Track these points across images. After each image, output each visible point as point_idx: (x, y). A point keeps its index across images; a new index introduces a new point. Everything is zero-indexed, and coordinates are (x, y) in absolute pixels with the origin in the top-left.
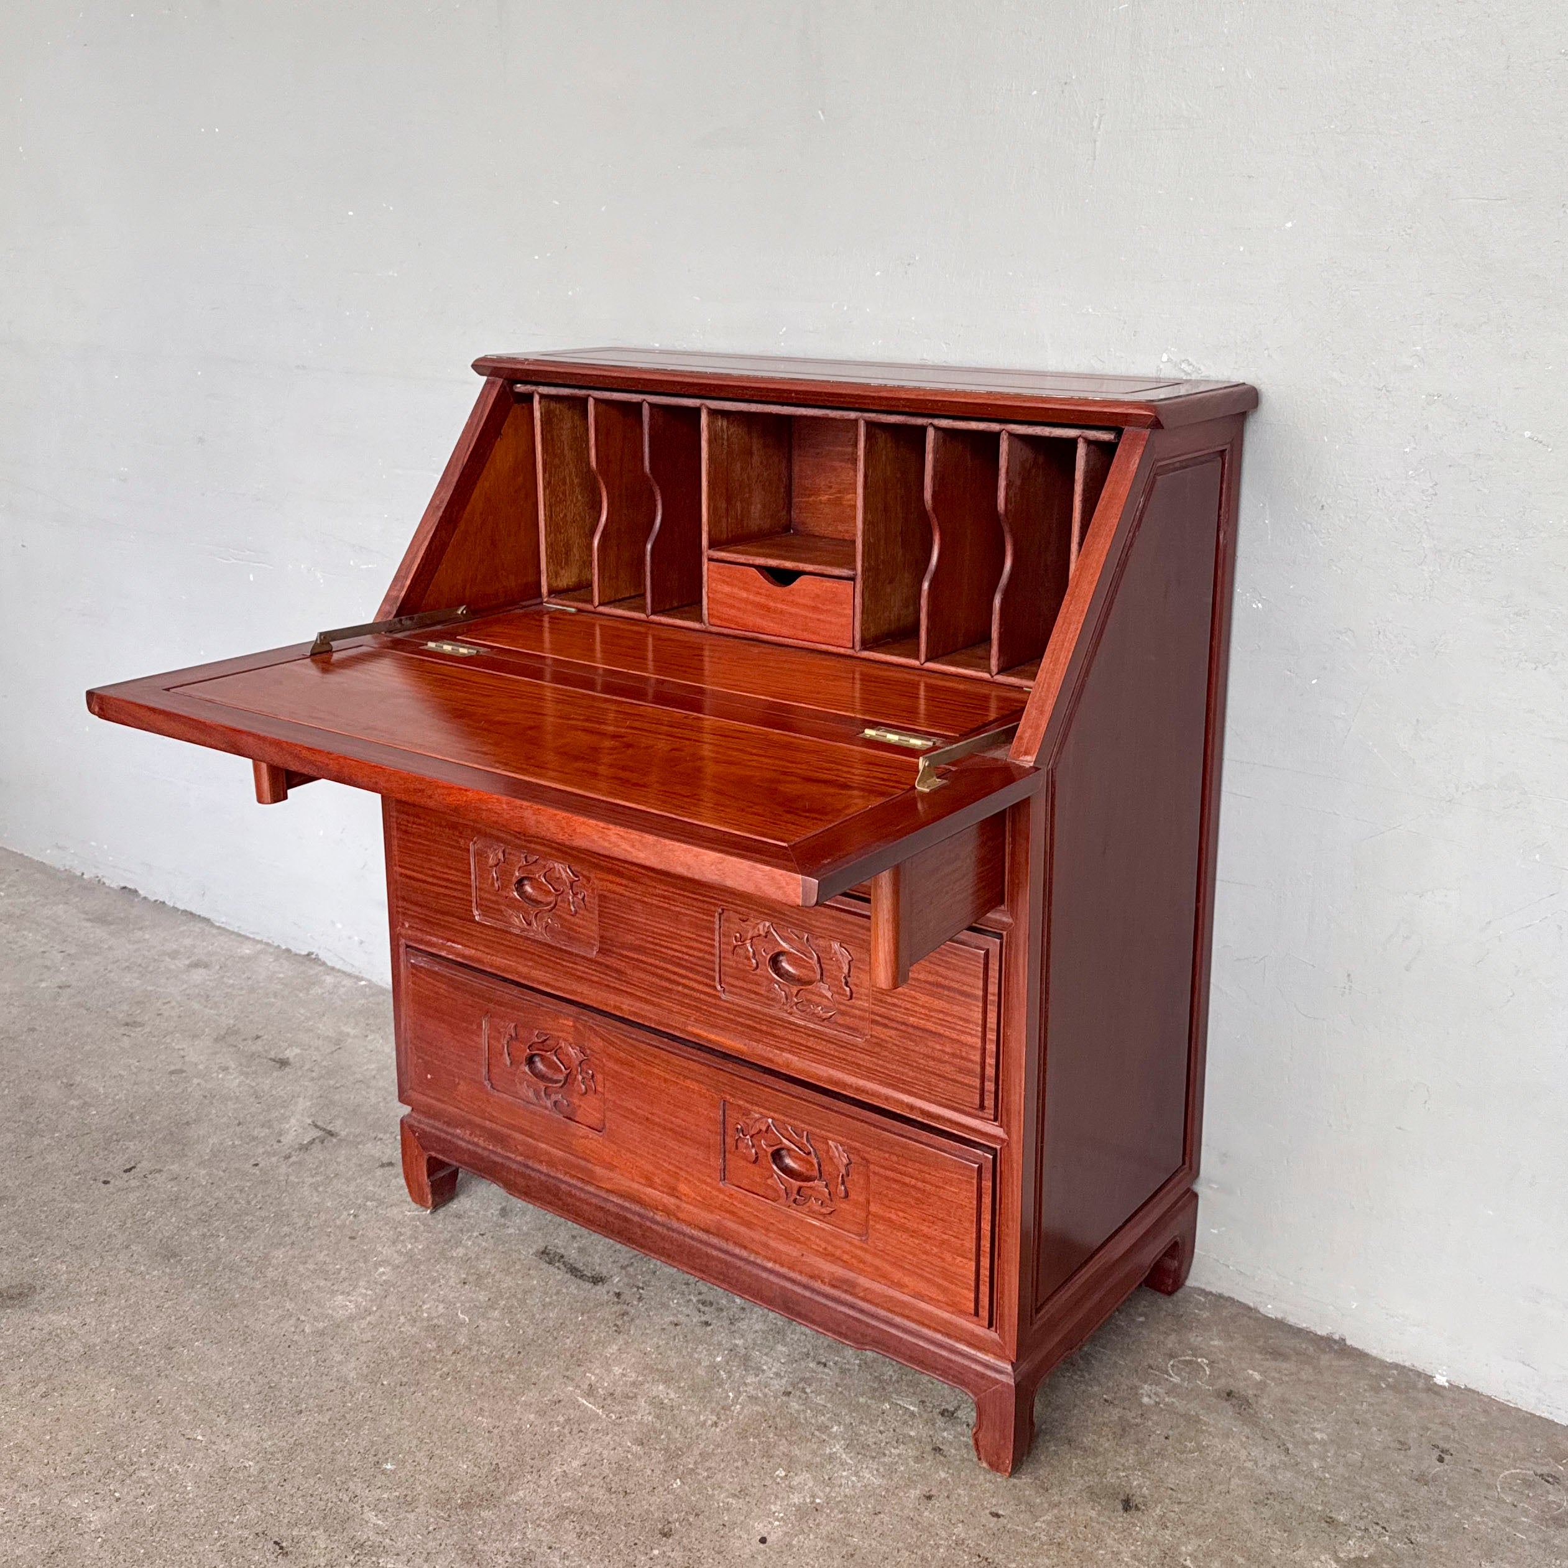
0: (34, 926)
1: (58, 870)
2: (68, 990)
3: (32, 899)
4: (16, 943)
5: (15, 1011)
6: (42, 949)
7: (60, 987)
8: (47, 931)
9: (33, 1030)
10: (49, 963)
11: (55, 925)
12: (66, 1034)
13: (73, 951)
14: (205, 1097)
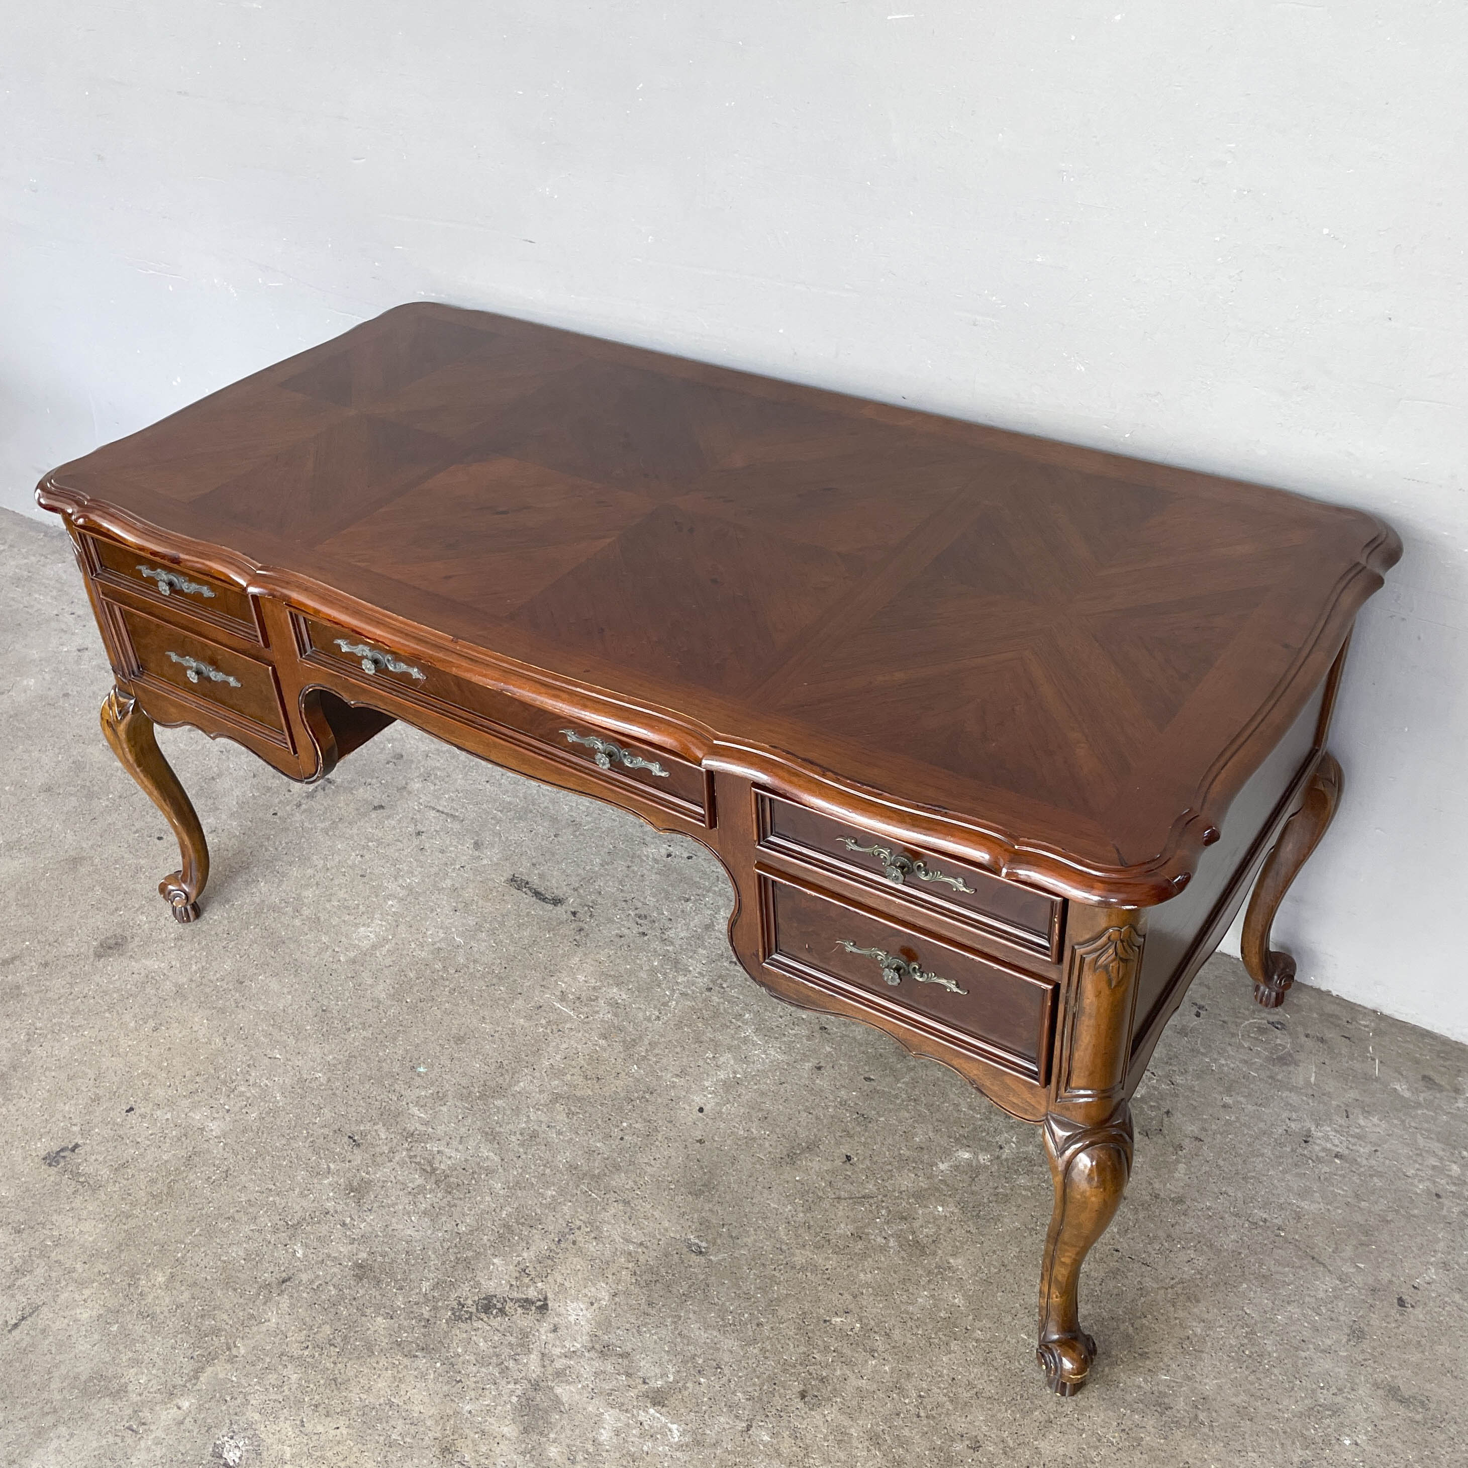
0: (43, 589)
1: (48, 527)
2: (86, 653)
3: (33, 559)
4: (32, 607)
5: (47, 677)
6: (55, 612)
7: (79, 650)
8: (54, 593)
9: (66, 695)
10: (63, 626)
11: (58, 585)
12: (95, 698)
13: (80, 612)
14: (222, 752)
